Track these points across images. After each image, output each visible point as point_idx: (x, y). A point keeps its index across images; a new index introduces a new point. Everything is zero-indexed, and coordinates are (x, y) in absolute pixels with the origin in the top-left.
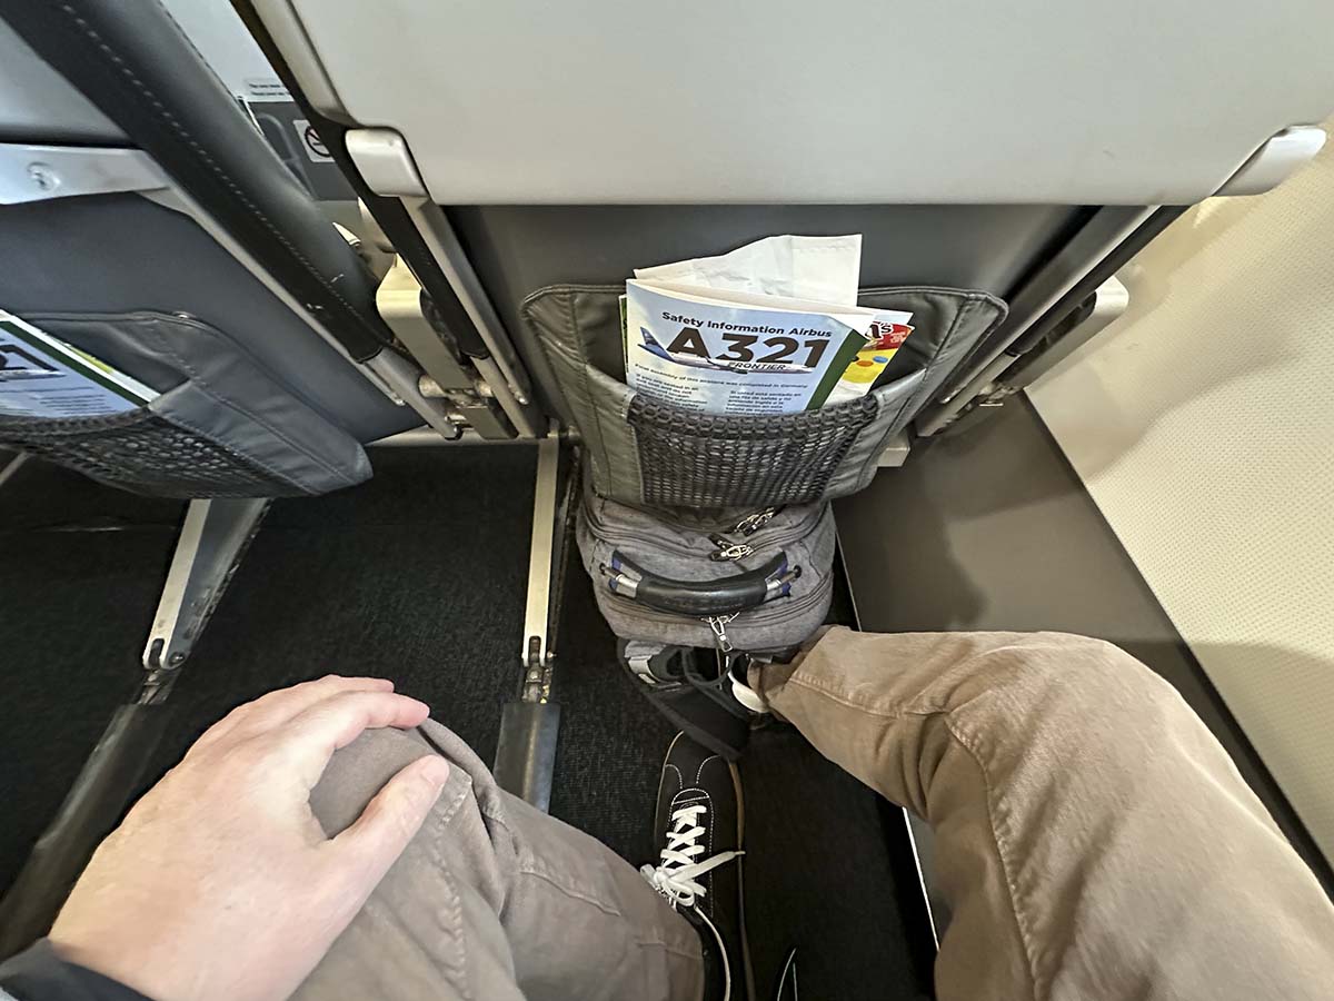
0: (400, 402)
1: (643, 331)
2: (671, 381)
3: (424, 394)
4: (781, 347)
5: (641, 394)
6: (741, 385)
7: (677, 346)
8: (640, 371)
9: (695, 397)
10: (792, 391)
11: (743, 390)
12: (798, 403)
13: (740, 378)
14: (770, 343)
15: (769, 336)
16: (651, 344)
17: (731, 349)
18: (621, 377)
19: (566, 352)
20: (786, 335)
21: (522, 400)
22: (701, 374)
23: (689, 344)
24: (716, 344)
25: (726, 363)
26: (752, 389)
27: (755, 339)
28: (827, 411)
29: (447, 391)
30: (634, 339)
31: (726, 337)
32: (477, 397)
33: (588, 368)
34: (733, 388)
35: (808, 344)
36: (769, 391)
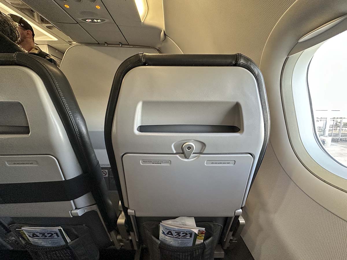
0: (111, 241)
1: (162, 231)
2: (167, 240)
3: (117, 238)
4: (185, 234)
5: (162, 242)
6: (180, 241)
7: (168, 234)
8: (161, 237)
9: (171, 243)
10: (189, 242)
11: (180, 242)
12: (190, 244)
13: (179, 239)
14: (183, 233)
15: (183, 232)
16: (164, 233)
17: (177, 234)
18: (158, 238)
19: (148, 233)
20: (185, 232)
21: (137, 240)
22: (172, 239)
23: (170, 233)
24: (174, 234)
25: (176, 237)
26: (181, 242)
27: (180, 233)
28: (196, 246)
29: (123, 238)
30: (161, 232)
31: (176, 232)
32: (128, 240)
33: (152, 236)
34: (178, 241)
35: (189, 234)
36: (185, 242)
